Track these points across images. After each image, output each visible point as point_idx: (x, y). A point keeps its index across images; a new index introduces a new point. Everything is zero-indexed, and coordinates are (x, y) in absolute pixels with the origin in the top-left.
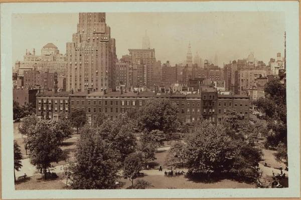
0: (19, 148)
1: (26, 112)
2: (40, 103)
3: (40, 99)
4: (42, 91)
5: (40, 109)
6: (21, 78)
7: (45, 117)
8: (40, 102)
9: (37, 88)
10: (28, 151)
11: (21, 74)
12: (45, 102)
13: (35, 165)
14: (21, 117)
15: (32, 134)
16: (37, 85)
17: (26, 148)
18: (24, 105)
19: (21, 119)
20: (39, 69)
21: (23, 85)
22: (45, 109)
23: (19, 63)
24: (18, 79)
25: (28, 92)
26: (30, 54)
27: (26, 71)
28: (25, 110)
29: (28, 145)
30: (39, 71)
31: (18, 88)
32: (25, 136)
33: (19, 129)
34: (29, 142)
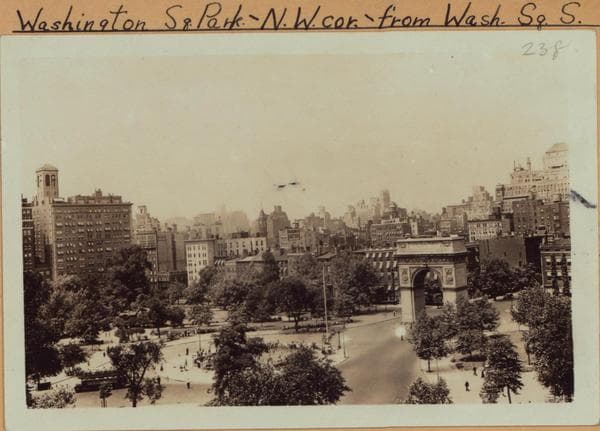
0: (516, 350)
1: (523, 280)
2: (548, 263)
3: (547, 255)
4: (550, 239)
5: (549, 274)
6: (509, 216)
7: (561, 290)
8: (548, 260)
9: (541, 233)
10: (532, 356)
11: (508, 208)
12: (558, 260)
13: (547, 385)
14: (515, 291)
15: (538, 323)
16: (541, 229)
17: (528, 352)
18: (517, 267)
19: (515, 295)
20: (541, 195)
21: (512, 229)
22: (559, 274)
23: (503, 189)
24: (503, 218)
25: (523, 243)
26: (522, 169)
27: (518, 202)
28: (521, 277)
29: (531, 346)
30: (540, 201)
31: (505, 234)
32: (525, 328)
33: (513, 313)
34: (533, 340)
